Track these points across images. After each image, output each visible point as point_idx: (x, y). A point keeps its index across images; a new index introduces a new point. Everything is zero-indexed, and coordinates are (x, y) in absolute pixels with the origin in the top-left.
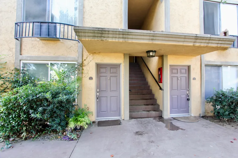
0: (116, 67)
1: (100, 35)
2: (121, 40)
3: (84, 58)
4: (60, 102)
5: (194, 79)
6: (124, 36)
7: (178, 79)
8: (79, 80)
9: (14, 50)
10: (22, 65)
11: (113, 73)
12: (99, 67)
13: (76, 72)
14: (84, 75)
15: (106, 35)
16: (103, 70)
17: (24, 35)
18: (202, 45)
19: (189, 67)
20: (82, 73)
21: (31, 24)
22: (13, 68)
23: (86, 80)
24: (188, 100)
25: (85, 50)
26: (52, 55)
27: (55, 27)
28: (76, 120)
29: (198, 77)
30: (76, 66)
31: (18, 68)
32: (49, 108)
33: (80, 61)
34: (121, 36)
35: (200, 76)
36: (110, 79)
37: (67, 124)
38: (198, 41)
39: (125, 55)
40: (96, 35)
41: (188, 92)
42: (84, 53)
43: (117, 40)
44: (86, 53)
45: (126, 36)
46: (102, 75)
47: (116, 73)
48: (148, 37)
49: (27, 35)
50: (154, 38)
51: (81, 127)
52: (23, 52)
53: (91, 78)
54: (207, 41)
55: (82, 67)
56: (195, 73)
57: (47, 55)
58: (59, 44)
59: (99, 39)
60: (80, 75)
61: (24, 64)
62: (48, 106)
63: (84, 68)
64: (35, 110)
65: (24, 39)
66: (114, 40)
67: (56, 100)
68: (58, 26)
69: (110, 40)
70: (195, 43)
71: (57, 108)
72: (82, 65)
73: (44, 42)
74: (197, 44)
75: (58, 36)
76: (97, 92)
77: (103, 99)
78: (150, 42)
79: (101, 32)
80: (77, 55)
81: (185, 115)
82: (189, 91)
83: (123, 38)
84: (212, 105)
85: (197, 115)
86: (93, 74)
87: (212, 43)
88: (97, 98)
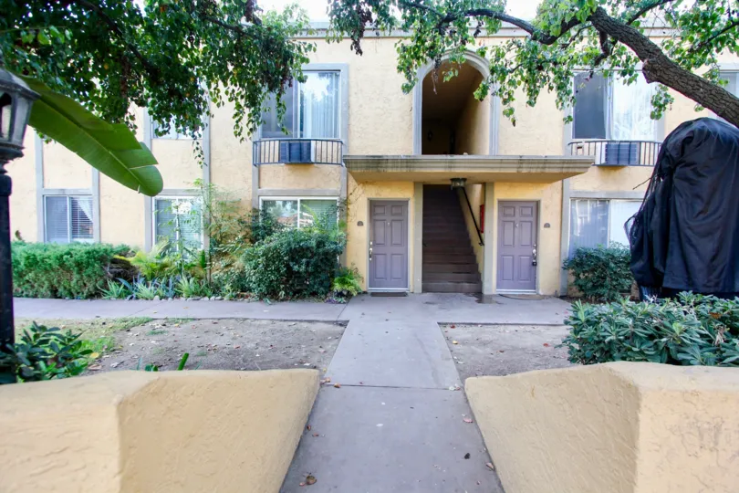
0: (402, 205)
1: (375, 165)
2: (404, 170)
3: (350, 191)
4: (326, 253)
5: (547, 226)
6: (409, 164)
7: (514, 226)
8: (343, 225)
9: (250, 181)
10: (261, 204)
11: (396, 214)
12: (374, 205)
13: (338, 214)
14: (350, 218)
15: (384, 165)
16: (379, 210)
17: (262, 161)
18: (534, 171)
19: (538, 203)
20: (347, 215)
21: (277, 143)
22: (250, 209)
23: (352, 226)
24: (535, 264)
25: (351, 178)
26: (302, 187)
27: (310, 144)
28: (343, 282)
29: (555, 222)
30: (338, 204)
31: (257, 207)
32: (313, 260)
33: (344, 196)
34: (405, 165)
35: (559, 220)
36: (391, 225)
37: (331, 286)
38: (524, 165)
39: (416, 184)
40: (371, 165)
41: (534, 251)
42: (350, 182)
43: (399, 170)
44: (352, 183)
45: (412, 165)
46: (377, 217)
47: (400, 214)
48: (443, 165)
49: (267, 161)
50: (452, 165)
51: (348, 292)
52: (262, 183)
53: (360, 224)
54: (541, 165)
55: (347, 205)
56: (549, 214)
57: (295, 187)
58: (313, 169)
59: (375, 170)
60: (344, 219)
61: (264, 202)
62: (311, 257)
63: (349, 207)
64: (297, 262)
65: (262, 166)
66: (395, 171)
67: (321, 250)
68: (313, 143)
69: (390, 170)
70: (520, 170)
71: (322, 260)
72: (346, 202)
73: (291, 167)
74: (524, 171)
75: (313, 159)
76: (370, 246)
77: (380, 258)
78: (448, 171)
79: (376, 162)
80: (340, 186)
81: (530, 292)
82: (536, 248)
83: (407, 167)
84: (573, 274)
85: (551, 293)
86: (364, 215)
87: (549, 168)
88: (370, 256)
